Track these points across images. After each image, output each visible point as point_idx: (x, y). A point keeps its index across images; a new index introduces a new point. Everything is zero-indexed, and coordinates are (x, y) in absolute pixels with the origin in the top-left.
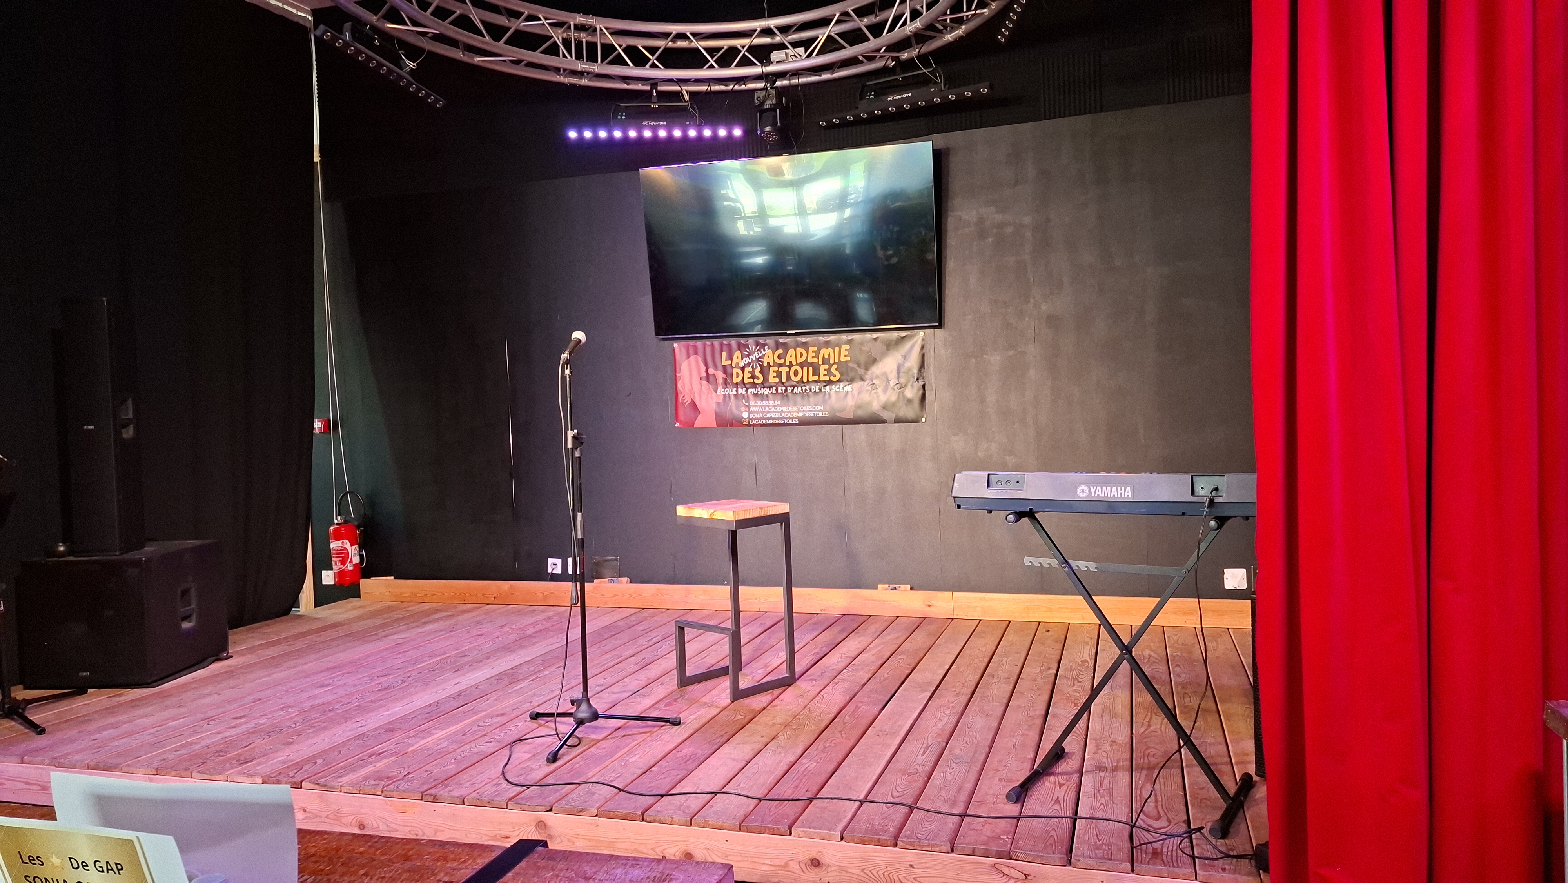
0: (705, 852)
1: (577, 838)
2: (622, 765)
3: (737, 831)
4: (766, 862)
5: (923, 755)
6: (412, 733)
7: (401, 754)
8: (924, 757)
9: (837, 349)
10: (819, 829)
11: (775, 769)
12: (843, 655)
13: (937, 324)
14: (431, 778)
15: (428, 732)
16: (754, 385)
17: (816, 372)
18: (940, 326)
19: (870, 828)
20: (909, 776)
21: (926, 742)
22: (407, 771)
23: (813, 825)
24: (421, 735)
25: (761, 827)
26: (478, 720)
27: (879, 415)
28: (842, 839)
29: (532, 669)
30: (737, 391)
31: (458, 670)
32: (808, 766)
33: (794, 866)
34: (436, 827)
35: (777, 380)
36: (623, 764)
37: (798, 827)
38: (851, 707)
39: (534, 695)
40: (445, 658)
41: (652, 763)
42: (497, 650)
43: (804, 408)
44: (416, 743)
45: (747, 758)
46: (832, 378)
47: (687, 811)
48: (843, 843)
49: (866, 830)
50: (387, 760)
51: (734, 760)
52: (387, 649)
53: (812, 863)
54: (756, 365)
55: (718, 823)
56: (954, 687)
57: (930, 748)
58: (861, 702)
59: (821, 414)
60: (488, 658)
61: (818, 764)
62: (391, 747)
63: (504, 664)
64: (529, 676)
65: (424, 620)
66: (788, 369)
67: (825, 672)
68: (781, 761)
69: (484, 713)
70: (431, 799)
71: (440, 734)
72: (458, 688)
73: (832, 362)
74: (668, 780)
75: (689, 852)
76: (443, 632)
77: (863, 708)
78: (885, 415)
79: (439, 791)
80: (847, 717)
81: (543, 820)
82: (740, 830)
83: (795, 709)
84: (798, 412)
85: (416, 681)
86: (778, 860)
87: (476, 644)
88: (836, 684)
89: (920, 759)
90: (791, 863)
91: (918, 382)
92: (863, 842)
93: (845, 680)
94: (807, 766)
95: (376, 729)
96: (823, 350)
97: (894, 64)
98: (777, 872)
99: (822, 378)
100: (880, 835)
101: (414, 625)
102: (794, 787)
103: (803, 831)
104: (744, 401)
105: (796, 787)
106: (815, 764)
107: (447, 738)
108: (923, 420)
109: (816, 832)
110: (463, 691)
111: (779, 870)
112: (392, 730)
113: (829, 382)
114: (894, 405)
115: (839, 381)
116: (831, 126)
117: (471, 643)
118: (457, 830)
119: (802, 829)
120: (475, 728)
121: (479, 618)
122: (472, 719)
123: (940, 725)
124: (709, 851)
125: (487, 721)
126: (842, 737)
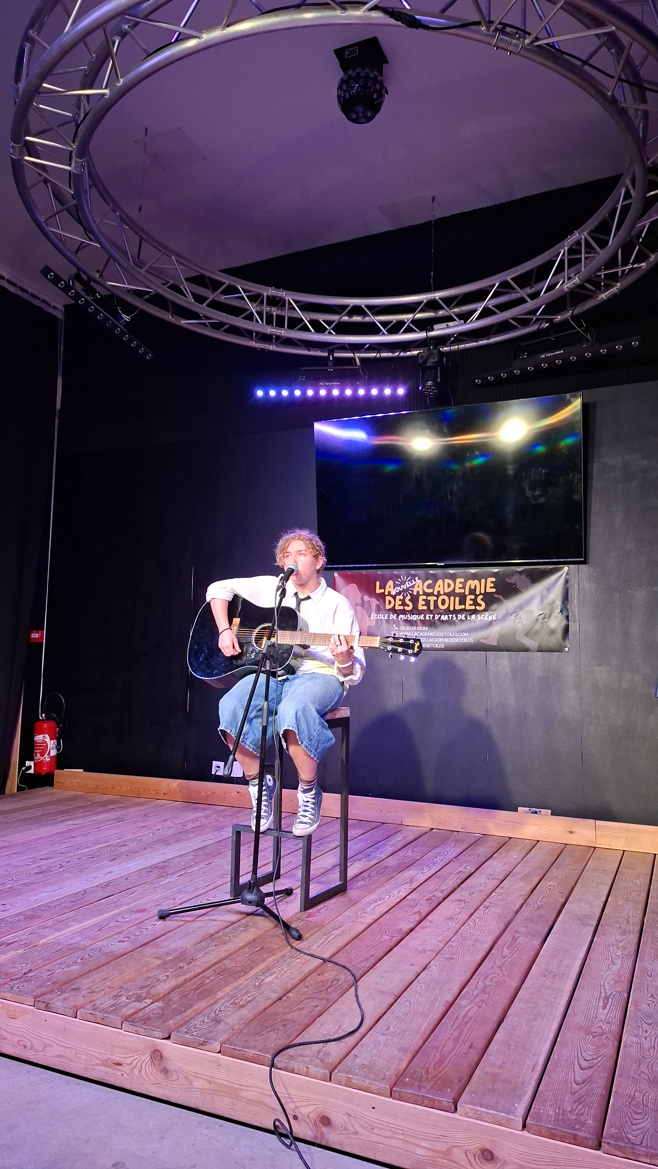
0: (346, 1118)
1: (195, 1077)
2: (255, 986)
3: (388, 1097)
4: (423, 1144)
5: (604, 1008)
6: (50, 923)
7: (31, 946)
8: (606, 1011)
9: (483, 581)
10: (494, 1110)
11: (429, 1010)
12: (490, 876)
13: (583, 559)
14: (49, 980)
15: (65, 923)
16: (404, 612)
17: (463, 601)
18: (584, 563)
19: (561, 1117)
20: (594, 1037)
21: (603, 991)
22: (29, 967)
23: (485, 1101)
24: (57, 926)
25: (418, 1096)
26: (118, 914)
27: (522, 643)
28: (524, 1126)
29: (184, 863)
30: (389, 617)
31: (114, 859)
32: (469, 1010)
33: (459, 1155)
34: (45, 1040)
35: (425, 608)
36: (257, 984)
37: (466, 1103)
38: (507, 938)
39: (180, 891)
40: (106, 846)
41: (289, 986)
42: (155, 842)
43: (450, 634)
44: (50, 934)
45: (397, 991)
46: (478, 608)
47: (326, 1060)
48: (525, 1133)
49: (557, 1119)
50: (13, 953)
51: (382, 993)
52: (58, 833)
53: (483, 1155)
54: (407, 594)
55: (363, 1083)
56: (618, 922)
57: (610, 1000)
58: (518, 932)
59: (465, 640)
60: (146, 849)
61: (481, 1009)
62: (24, 937)
63: (157, 857)
64: (178, 871)
65: (99, 810)
66: (435, 598)
67: (474, 893)
68: (436, 1000)
69: (126, 907)
70: (42, 1006)
71: (76, 927)
72: (109, 878)
73: (478, 593)
74: (305, 1012)
75: (326, 1115)
76: (112, 822)
77: (521, 939)
78: (528, 642)
79: (53, 998)
80: (505, 949)
81: (159, 1049)
82: (391, 1096)
83: (446, 933)
84: (444, 637)
85: (73, 867)
86: (438, 1144)
87: (137, 835)
88: (488, 907)
89: (602, 1014)
90: (456, 1150)
91: (562, 613)
92: (553, 1137)
93: (495, 904)
94: (467, 1009)
95: (17, 915)
96: (470, 582)
97: (548, 326)
98: (437, 1159)
99: (468, 607)
100: (577, 1130)
101: (90, 813)
102: (454, 1039)
103: (473, 1109)
104: (394, 625)
105: (457, 1039)
106: (476, 1008)
107: (79, 932)
108: (567, 649)
109: (489, 1114)
110: (114, 881)
111: (439, 1157)
112: (31, 917)
113: (475, 612)
114: (537, 633)
115: (485, 610)
116: (486, 384)
117: (134, 833)
118: (67, 1047)
119: (471, 1107)
120: (112, 924)
121: (147, 812)
122: (113, 912)
123: (615, 968)
124: (351, 1118)
125: (126, 916)
126: (504, 975)
